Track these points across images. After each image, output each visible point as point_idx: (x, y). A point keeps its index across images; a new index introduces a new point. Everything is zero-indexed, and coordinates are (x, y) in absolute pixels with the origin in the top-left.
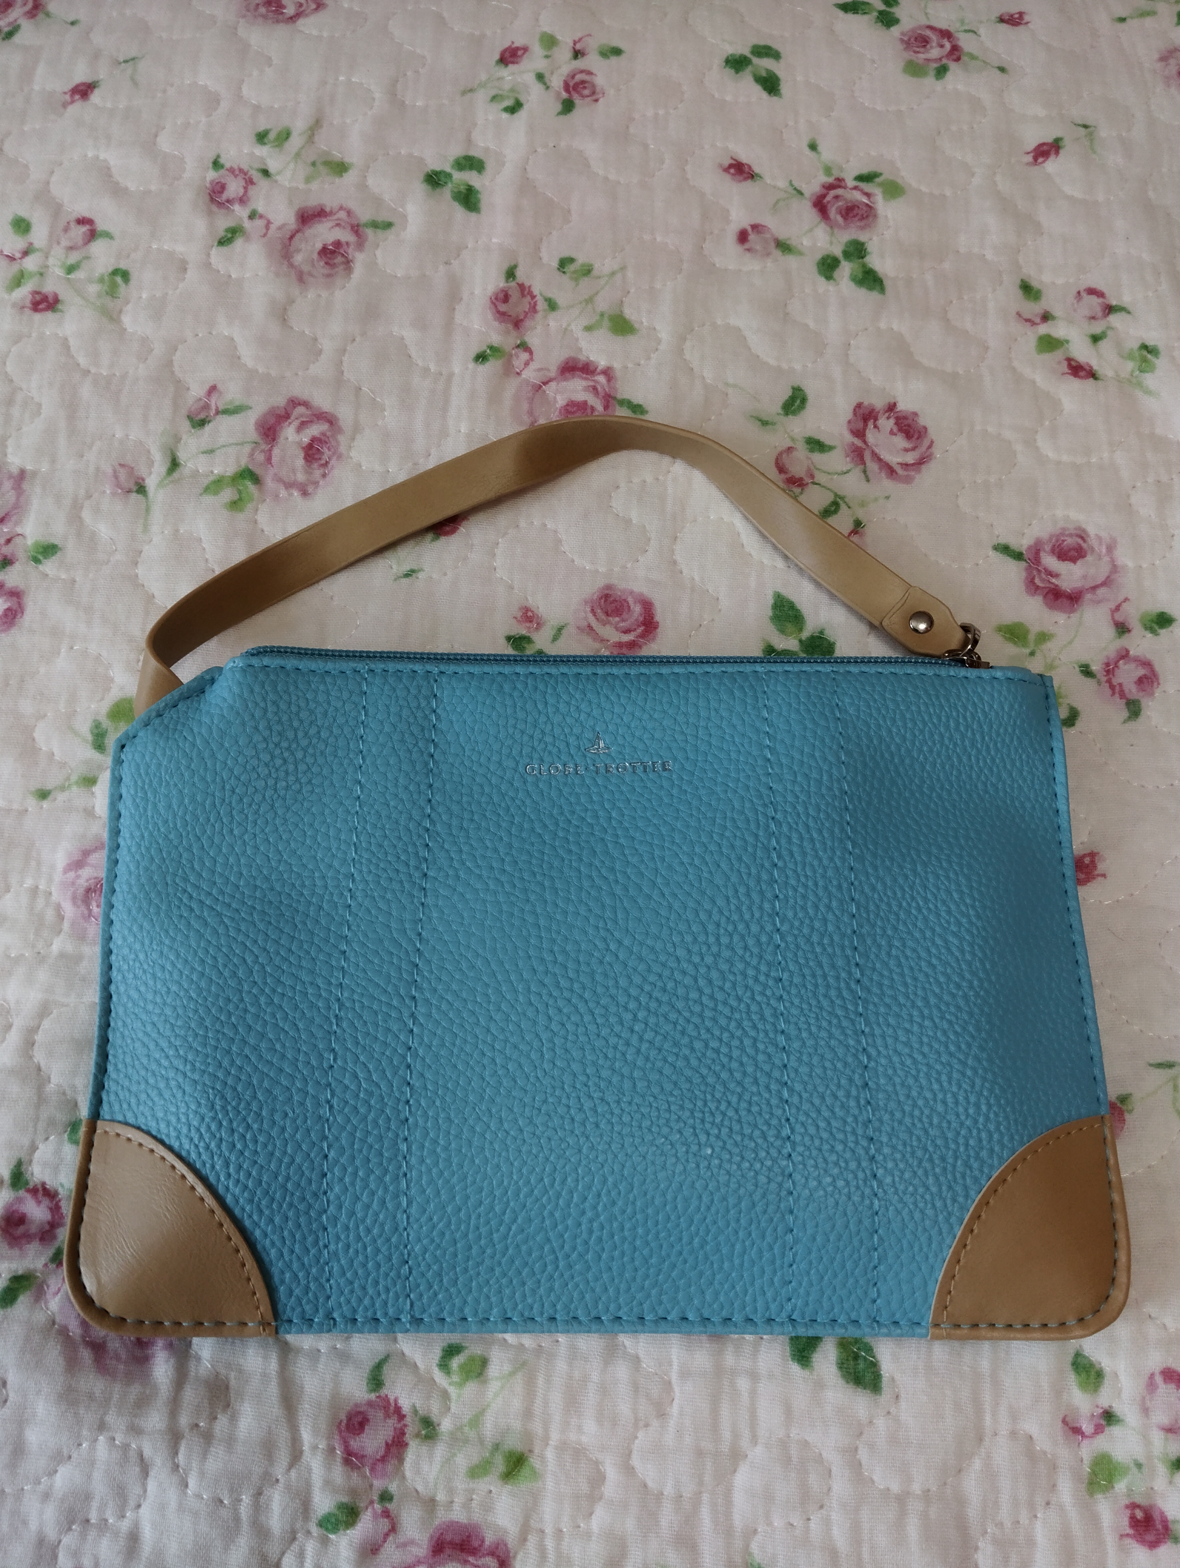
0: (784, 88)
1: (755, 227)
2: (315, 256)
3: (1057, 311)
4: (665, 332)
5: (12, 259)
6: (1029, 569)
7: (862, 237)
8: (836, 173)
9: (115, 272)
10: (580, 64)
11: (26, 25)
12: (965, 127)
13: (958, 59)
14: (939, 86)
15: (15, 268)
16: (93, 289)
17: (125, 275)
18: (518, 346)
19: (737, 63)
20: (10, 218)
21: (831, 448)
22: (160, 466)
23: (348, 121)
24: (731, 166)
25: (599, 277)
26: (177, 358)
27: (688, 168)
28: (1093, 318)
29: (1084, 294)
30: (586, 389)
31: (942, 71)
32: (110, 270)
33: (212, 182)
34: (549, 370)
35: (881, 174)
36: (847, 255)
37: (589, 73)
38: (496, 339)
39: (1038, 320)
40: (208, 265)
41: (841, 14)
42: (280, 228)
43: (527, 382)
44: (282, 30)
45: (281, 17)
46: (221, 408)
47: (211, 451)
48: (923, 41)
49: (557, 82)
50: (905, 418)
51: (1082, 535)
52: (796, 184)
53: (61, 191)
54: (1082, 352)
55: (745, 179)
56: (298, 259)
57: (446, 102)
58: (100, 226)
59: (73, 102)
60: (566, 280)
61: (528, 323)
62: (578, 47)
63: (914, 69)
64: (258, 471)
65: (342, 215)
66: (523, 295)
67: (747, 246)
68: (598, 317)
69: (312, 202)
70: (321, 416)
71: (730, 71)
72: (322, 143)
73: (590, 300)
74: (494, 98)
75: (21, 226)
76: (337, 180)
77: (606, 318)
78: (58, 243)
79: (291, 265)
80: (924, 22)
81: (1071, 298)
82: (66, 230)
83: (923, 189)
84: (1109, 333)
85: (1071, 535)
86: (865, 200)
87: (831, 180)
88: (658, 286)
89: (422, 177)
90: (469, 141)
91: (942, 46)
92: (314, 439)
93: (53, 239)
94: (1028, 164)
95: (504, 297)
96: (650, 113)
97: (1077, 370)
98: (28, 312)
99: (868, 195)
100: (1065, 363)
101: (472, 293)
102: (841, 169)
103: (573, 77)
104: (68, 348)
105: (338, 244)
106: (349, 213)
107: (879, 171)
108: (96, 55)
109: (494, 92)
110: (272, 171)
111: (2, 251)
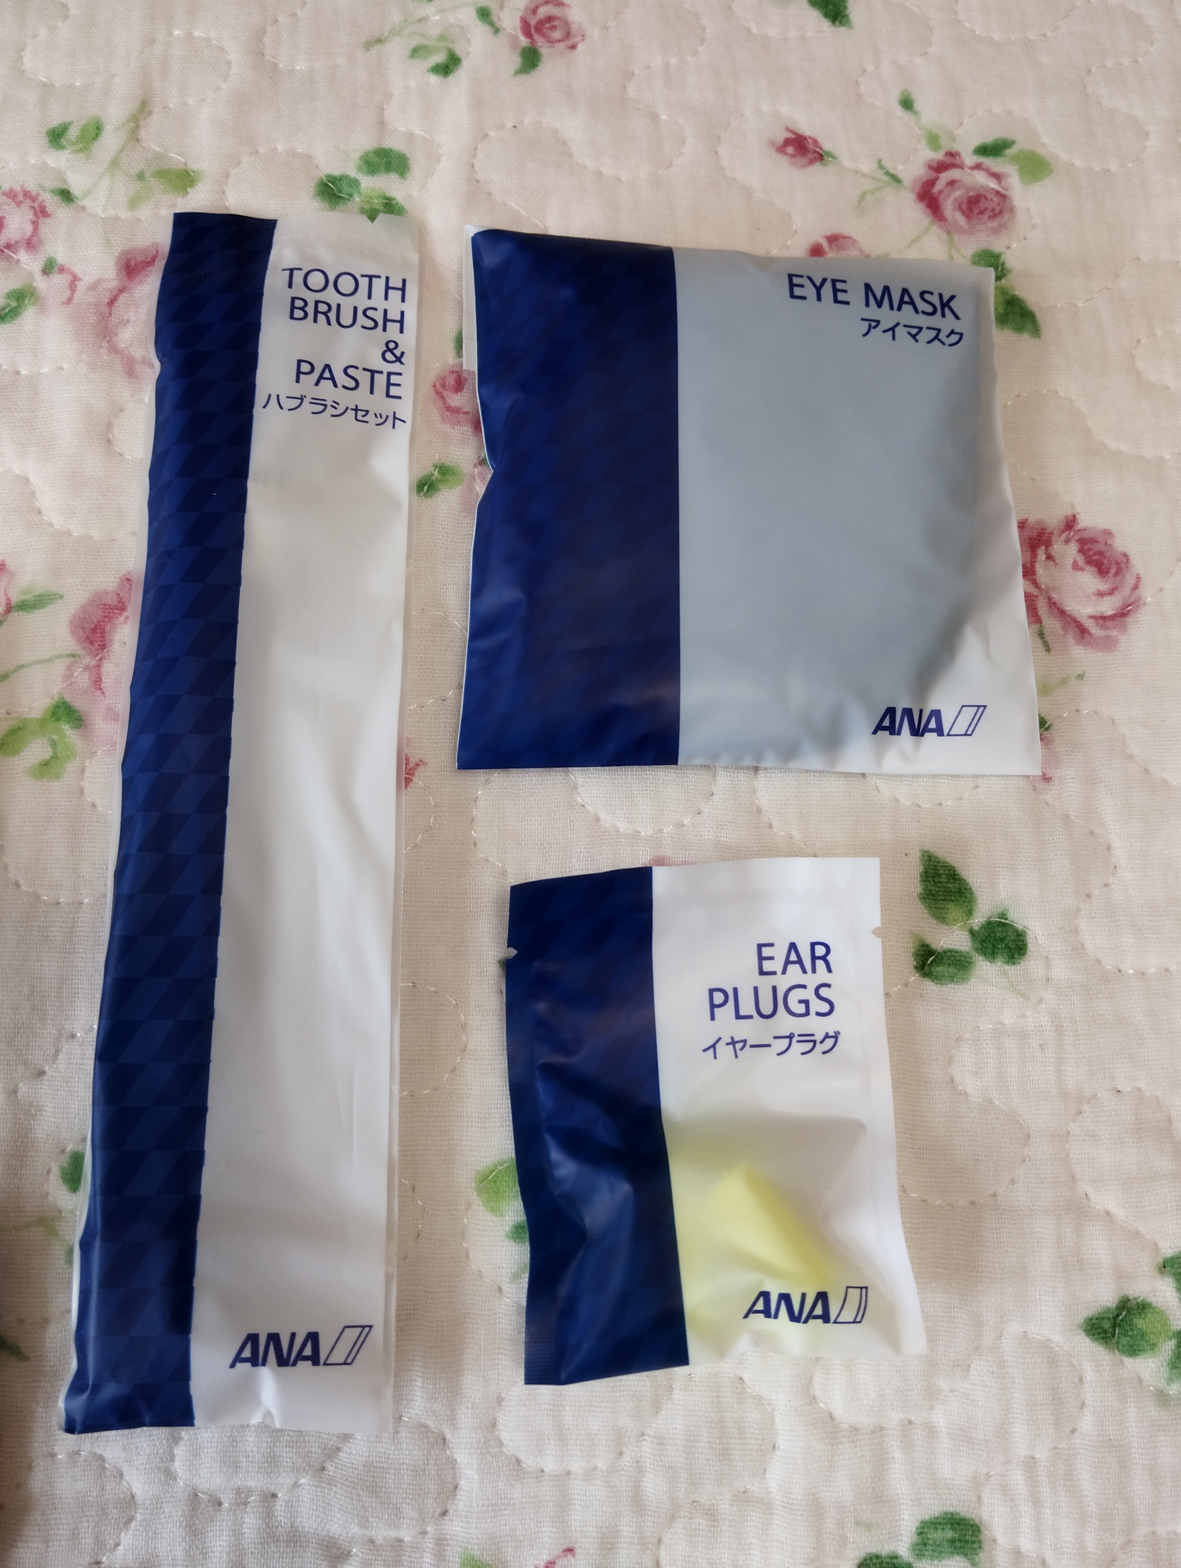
0: (855, 11)
1: (833, 239)
7: (997, 245)
8: (946, 144)
12: (1126, 62)
23: (191, 101)
24: (787, 142)
27: (722, 150)
35: (1013, 143)
38: (447, 453)
42: (92, 287)
46: (15, 600)
49: (510, 21)
50: (1094, 541)
52: (887, 164)
55: (811, 162)
56: (125, 337)
57: (341, 61)
64: (79, 704)
69: (141, 240)
72: (153, 140)
74: (416, 52)
76: (179, 198)
79: (114, 350)
83: (1078, 163)
86: (993, 184)
87: (939, 156)
89: (310, 187)
90: (382, 124)
95: (454, 381)
96: (657, 63)
99: (997, 176)
102: (952, 138)
103: (534, 11)
107: (1009, 136)
109: (415, 42)
110: (75, 191)
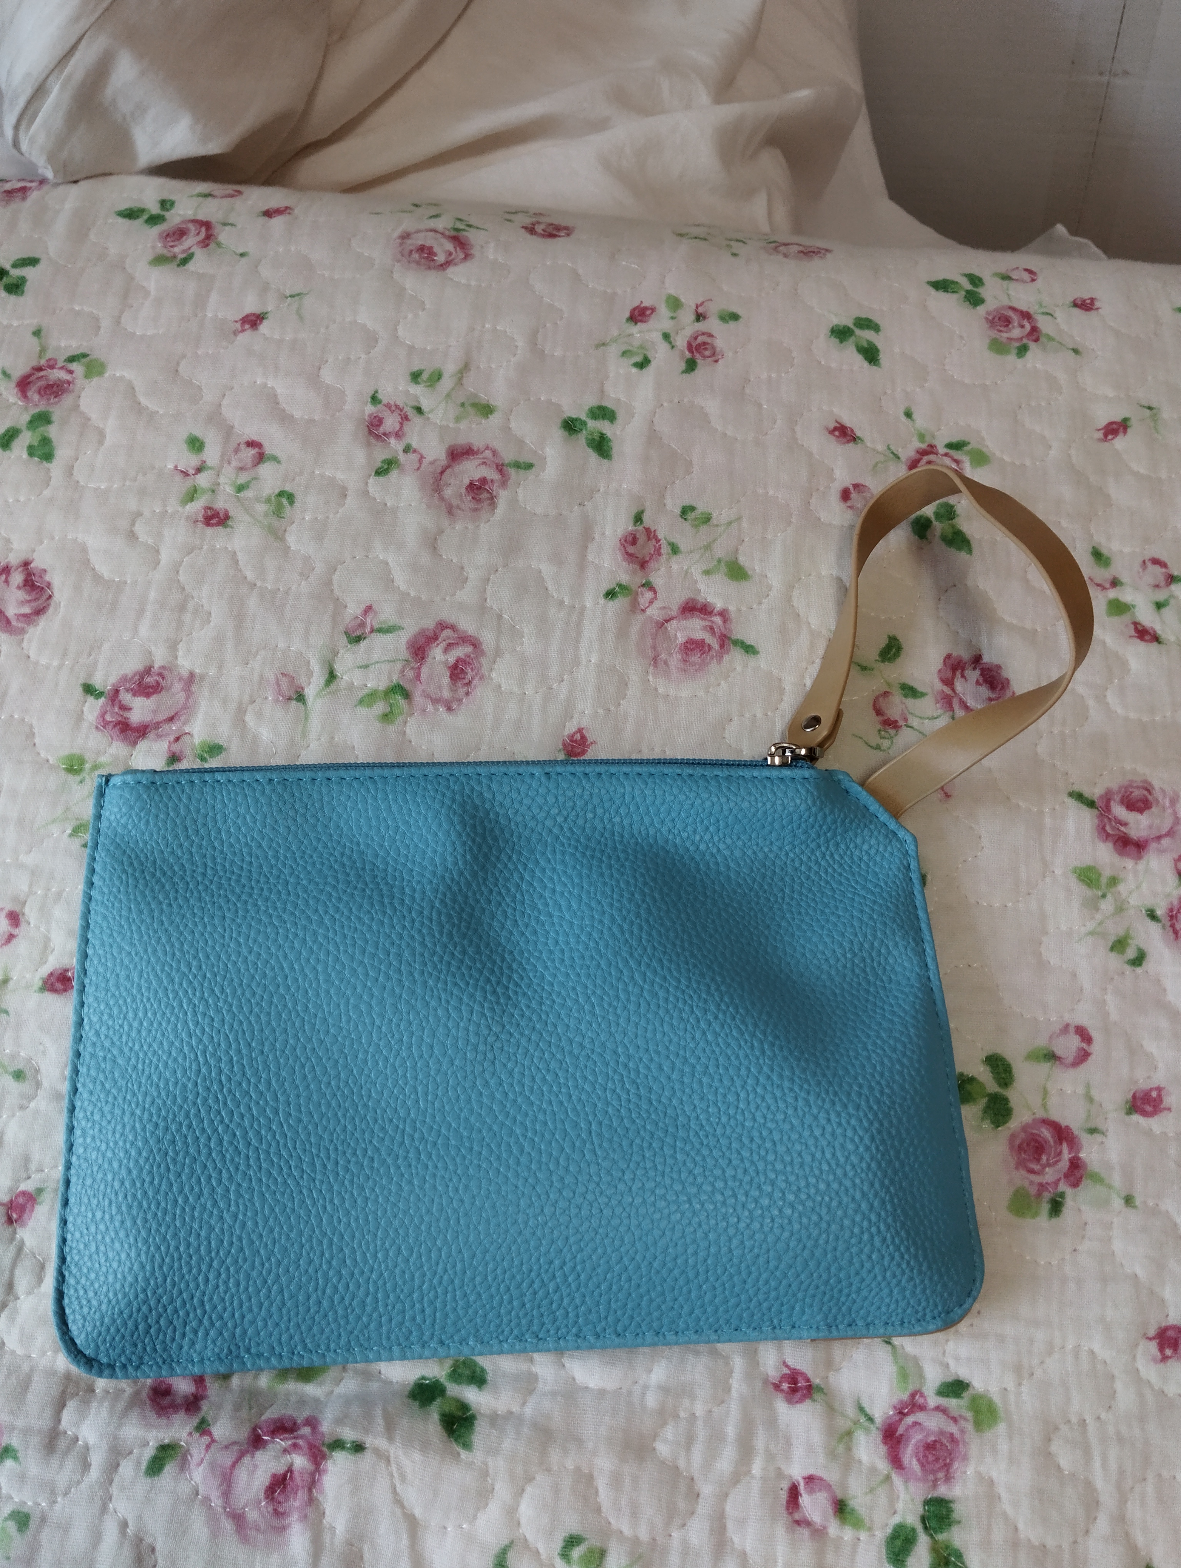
0: (883, 357)
1: (856, 486)
2: (463, 491)
3: (1125, 578)
4: (776, 580)
5: (185, 474)
6: (1101, 816)
7: (952, 502)
8: (929, 440)
9: (281, 494)
10: (701, 326)
11: (199, 252)
12: (1043, 404)
13: (1037, 340)
14: (1020, 363)
15: (189, 483)
16: (261, 508)
17: (291, 498)
18: (643, 585)
19: (841, 334)
20: (185, 436)
21: (923, 695)
22: (318, 678)
23: (493, 366)
24: (835, 429)
25: (717, 526)
26: (335, 578)
27: (798, 429)
28: (1157, 586)
29: (1149, 564)
30: (704, 628)
31: (1022, 350)
32: (277, 492)
33: (370, 415)
34: (671, 609)
35: (969, 443)
36: (939, 516)
37: (710, 335)
38: (624, 578)
39: (1108, 585)
40: (367, 492)
41: (933, 291)
42: (432, 463)
43: (650, 618)
44: (433, 277)
45: (432, 263)
46: (375, 627)
47: (366, 666)
48: (1006, 322)
49: (681, 342)
50: (990, 670)
51: (1148, 788)
52: (892, 448)
53: (232, 414)
54: (1146, 616)
55: (848, 442)
56: (448, 492)
57: (582, 354)
58: (268, 449)
59: (243, 331)
60: (687, 526)
61: (652, 565)
62: (700, 310)
63: (998, 347)
64: (407, 686)
65: (489, 454)
66: (649, 539)
67: (849, 503)
68: (715, 563)
69: (461, 440)
70: (466, 639)
71: (835, 341)
72: (471, 384)
73: (708, 547)
74: (625, 353)
75: (196, 444)
76: (483, 421)
77: (723, 564)
78: (229, 463)
79: (442, 499)
80: (1006, 302)
81: (1137, 565)
82: (237, 451)
83: (1006, 458)
84: (1172, 601)
85: (1138, 787)
86: (954, 466)
87: (924, 446)
88: (769, 536)
89: (559, 422)
90: (602, 392)
91: (1022, 327)
92: (458, 660)
93: (225, 459)
94: (1099, 440)
95: (631, 540)
96: (764, 376)
97: (1144, 634)
98: (200, 525)
99: (957, 462)
100: (1133, 627)
101: (604, 534)
102: (933, 437)
103: (696, 338)
104: (237, 562)
105: (484, 481)
106: (494, 452)
107: (967, 440)
108: (265, 288)
109: (624, 348)
110: (425, 408)
111: (176, 467)
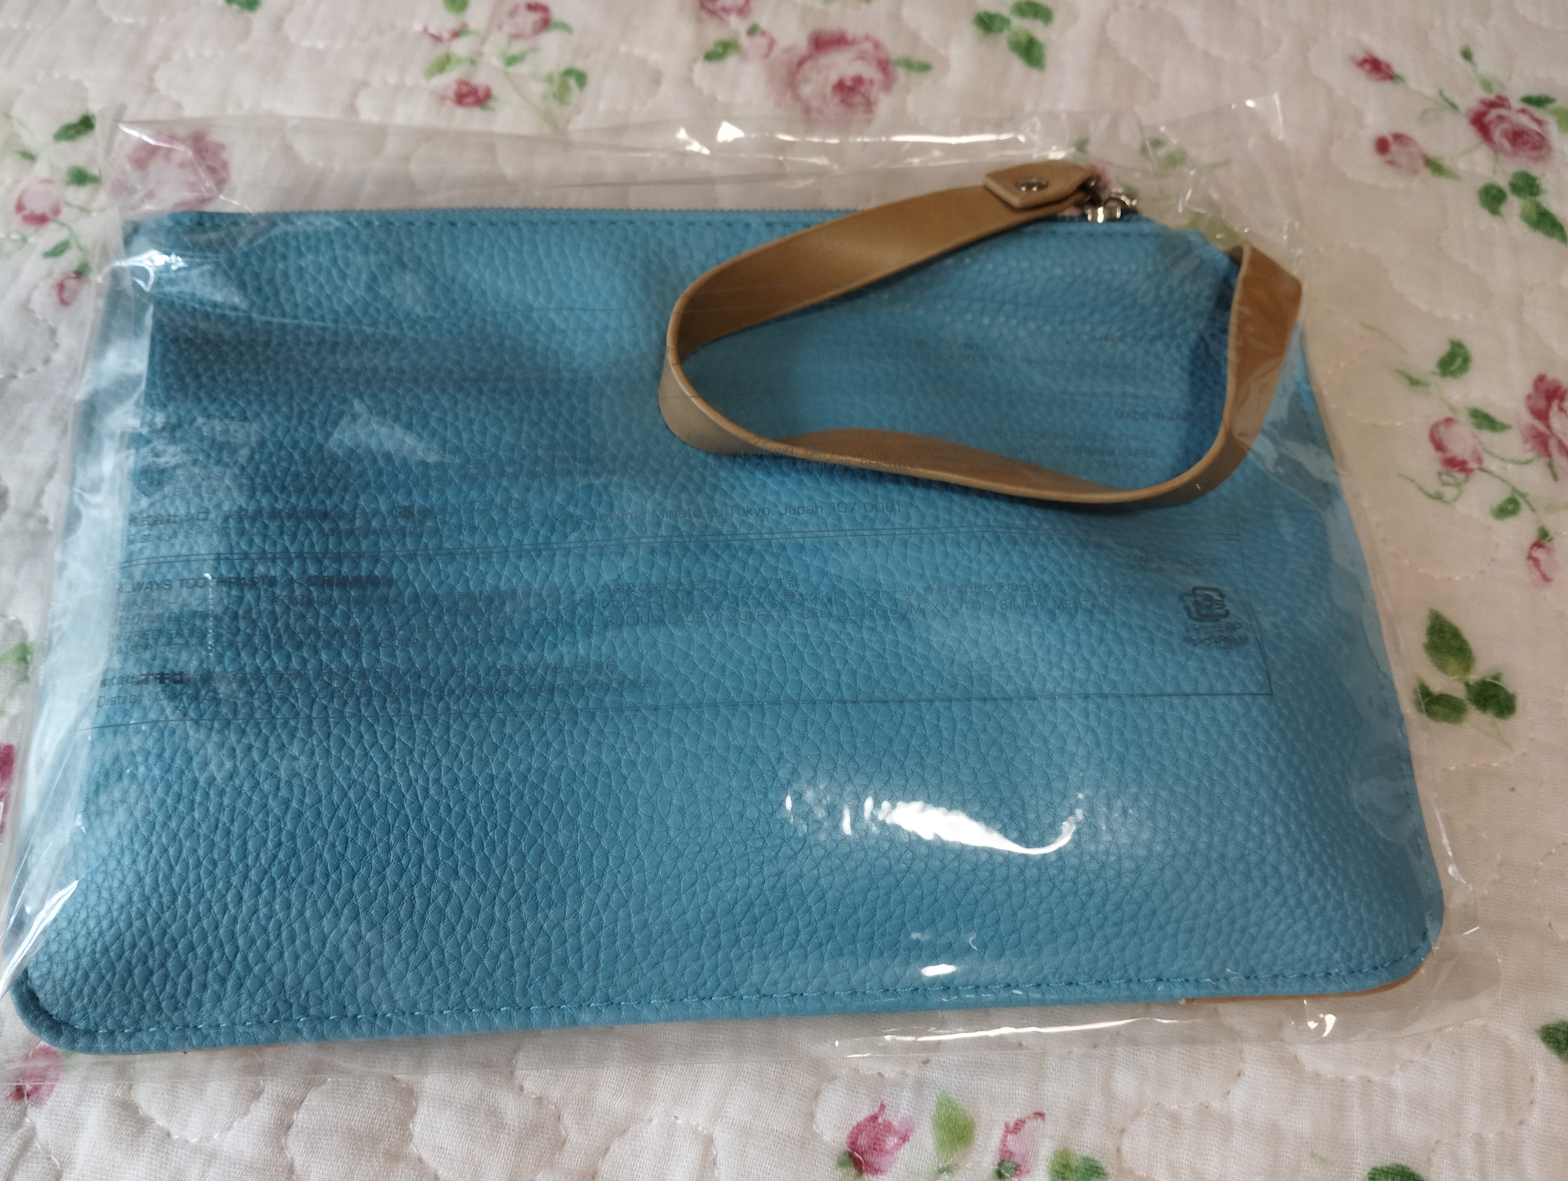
1: (1399, 137)
2: (828, 90)
5: (437, 39)
7: (1535, 170)
8: (1497, 90)
9: (568, 73)
15: (440, 49)
16: (537, 89)
17: (581, 78)
21: (1503, 427)
24: (1364, 61)
25: (1195, 169)
27: (1312, 56)
32: (563, 68)
35: (1554, 100)
36: (1516, 188)
40: (689, 81)
42: (788, 50)
52: (1448, 93)
55: (1383, 80)
56: (807, 90)
58: (557, 14)
60: (1151, 164)
65: (868, 46)
67: (1388, 157)
69: (831, 26)
76: (861, 8)
78: (500, 28)
79: (796, 97)
82: (513, 13)
86: (1534, 126)
87: (1491, 97)
89: (970, 16)
93: (495, 23)
98: (449, 104)
99: (1539, 122)
102: (1504, 86)
105: (858, 81)
106: (877, 45)
107: (1551, 96)
111: (425, 30)
